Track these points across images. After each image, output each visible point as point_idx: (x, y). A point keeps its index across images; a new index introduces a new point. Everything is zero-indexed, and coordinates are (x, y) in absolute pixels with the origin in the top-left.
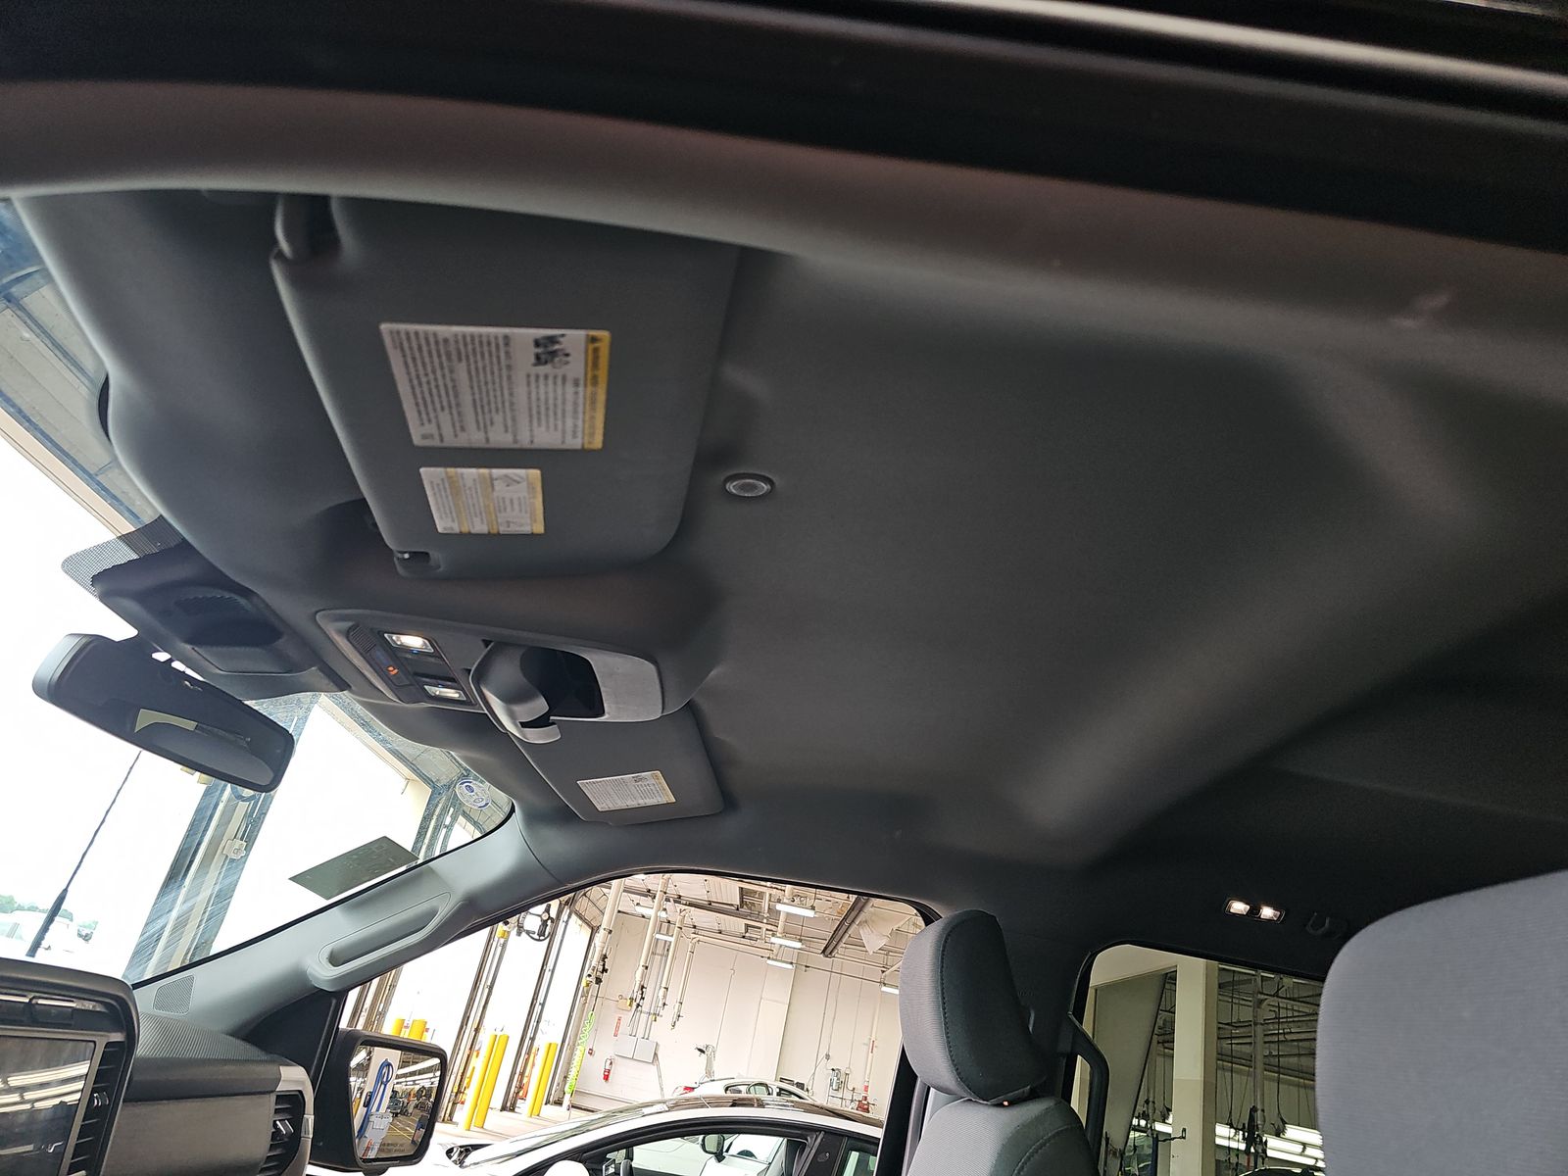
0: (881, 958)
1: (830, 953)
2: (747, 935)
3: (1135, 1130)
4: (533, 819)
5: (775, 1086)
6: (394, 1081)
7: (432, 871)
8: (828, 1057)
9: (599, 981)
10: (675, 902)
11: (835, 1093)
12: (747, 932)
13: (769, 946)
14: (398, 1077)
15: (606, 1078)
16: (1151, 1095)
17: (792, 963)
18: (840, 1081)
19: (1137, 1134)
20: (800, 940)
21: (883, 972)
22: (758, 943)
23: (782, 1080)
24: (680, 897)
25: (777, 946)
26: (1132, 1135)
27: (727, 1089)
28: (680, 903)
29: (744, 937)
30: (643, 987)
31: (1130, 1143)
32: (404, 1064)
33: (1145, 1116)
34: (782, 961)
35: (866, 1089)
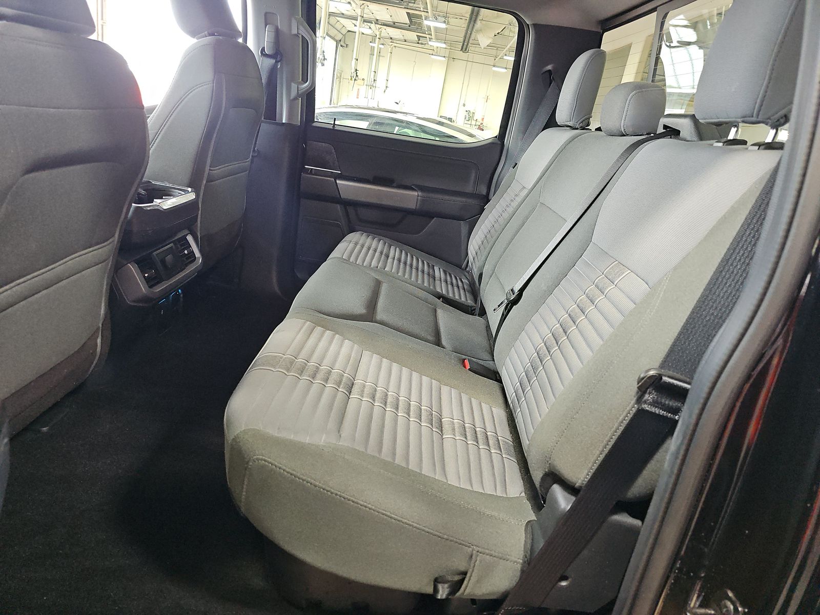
1: (466, 50)
2: (420, 42)
8: (464, 105)
10: (375, 23)
11: (468, 122)
12: (419, 40)
13: (431, 47)
17: (444, 57)
18: (470, 116)
20: (445, 43)
21: (495, 59)
22: (426, 46)
23: (441, 117)
24: (377, 20)
25: (435, 47)
28: (378, 24)
29: (418, 43)
30: (356, 70)
34: (439, 56)
35: (483, 119)
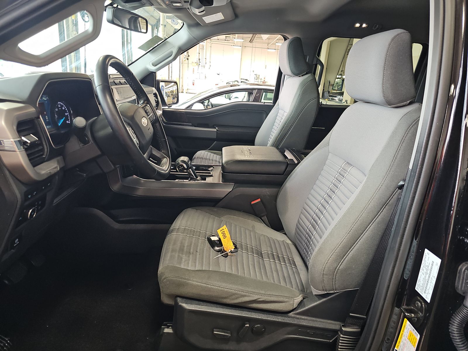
0: (267, 41)
1: (252, 42)
2: (226, 39)
3: (337, 79)
4: (190, 26)
5: (240, 81)
6: (165, 90)
7: (167, 41)
8: (253, 71)
9: (188, 59)
11: (256, 81)
13: (233, 42)
14: (165, 89)
15: (193, 85)
16: (343, 69)
17: (241, 46)
18: (257, 77)
19: (338, 80)
20: (243, 39)
21: (268, 45)
22: (230, 41)
23: (241, 79)
25: (236, 42)
26: (337, 80)
27: (227, 83)
30: (199, 59)
31: (336, 82)
32: (166, 86)
33: (341, 75)
34: (237, 46)
35: (264, 78)
